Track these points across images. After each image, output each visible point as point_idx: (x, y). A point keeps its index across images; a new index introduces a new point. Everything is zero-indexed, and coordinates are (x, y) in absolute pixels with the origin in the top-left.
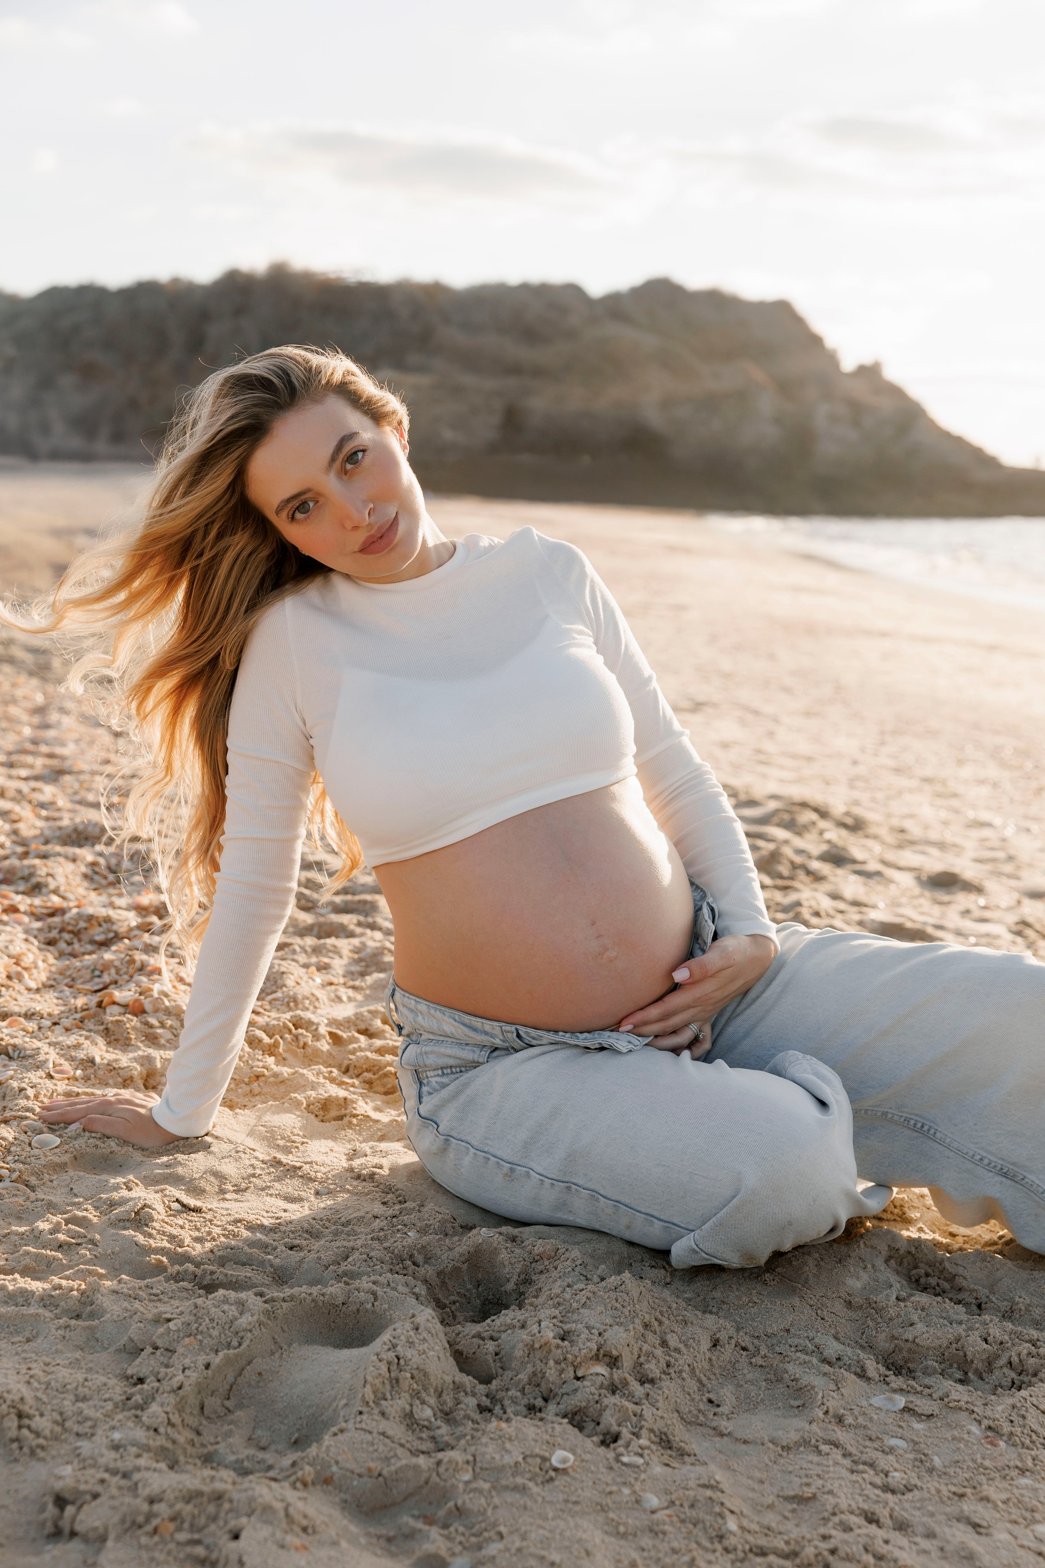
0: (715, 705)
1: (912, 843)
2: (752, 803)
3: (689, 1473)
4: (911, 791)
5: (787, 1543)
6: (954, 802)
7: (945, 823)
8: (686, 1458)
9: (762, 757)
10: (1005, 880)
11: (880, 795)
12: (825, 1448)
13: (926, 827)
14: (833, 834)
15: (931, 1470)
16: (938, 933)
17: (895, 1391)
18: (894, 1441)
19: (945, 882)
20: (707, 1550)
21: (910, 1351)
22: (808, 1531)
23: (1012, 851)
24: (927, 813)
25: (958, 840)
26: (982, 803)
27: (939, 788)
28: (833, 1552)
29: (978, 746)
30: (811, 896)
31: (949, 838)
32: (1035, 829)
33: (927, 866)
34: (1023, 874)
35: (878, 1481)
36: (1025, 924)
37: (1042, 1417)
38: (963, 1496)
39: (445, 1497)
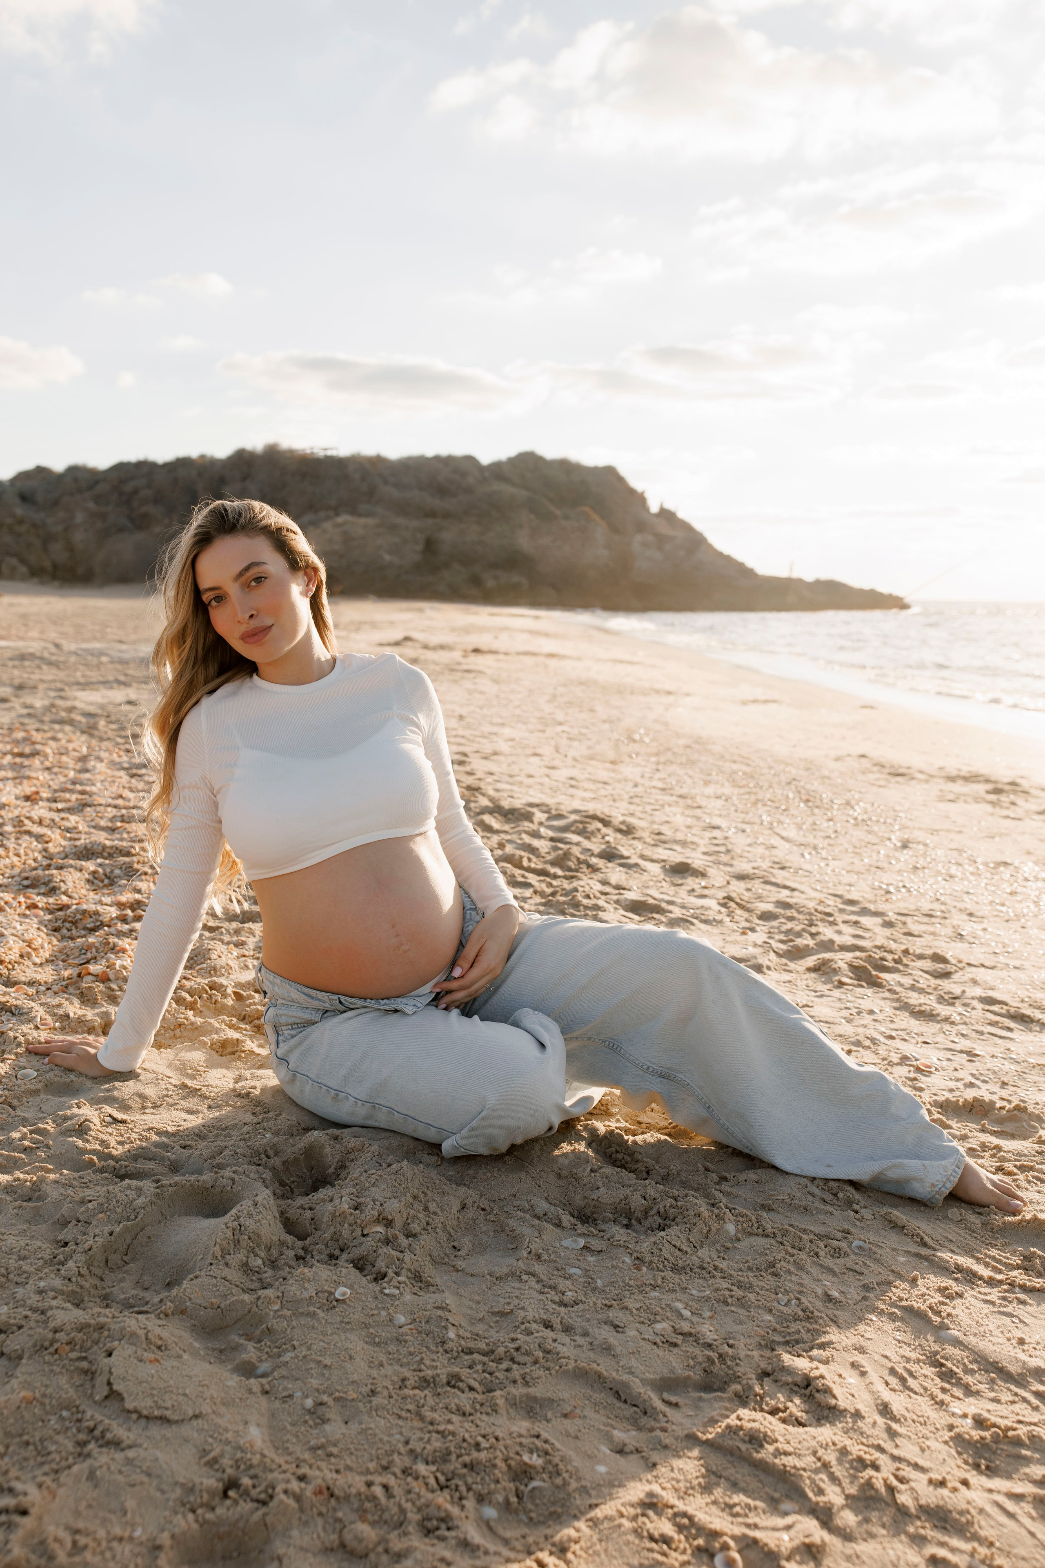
1: (664, 842)
2: (560, 816)
3: (430, 1299)
4: (670, 804)
5: (488, 1344)
6: (698, 812)
7: (689, 827)
8: (431, 1288)
10: (721, 867)
11: (648, 808)
12: (524, 1277)
13: (676, 830)
14: (612, 837)
15: (594, 1289)
16: (670, 908)
17: (579, 1235)
18: (573, 1271)
19: (681, 870)
20: (433, 1352)
21: (595, 1206)
22: (503, 1336)
23: (730, 847)
24: (679, 820)
25: (695, 839)
26: (717, 812)
27: (689, 802)
28: (517, 1349)
29: (721, 771)
30: (589, 884)
31: (690, 838)
32: (748, 830)
33: (672, 859)
34: (734, 862)
35: (557, 1299)
36: (730, 898)
37: (673, 1249)
38: (611, 1306)
39: (261, 1321)
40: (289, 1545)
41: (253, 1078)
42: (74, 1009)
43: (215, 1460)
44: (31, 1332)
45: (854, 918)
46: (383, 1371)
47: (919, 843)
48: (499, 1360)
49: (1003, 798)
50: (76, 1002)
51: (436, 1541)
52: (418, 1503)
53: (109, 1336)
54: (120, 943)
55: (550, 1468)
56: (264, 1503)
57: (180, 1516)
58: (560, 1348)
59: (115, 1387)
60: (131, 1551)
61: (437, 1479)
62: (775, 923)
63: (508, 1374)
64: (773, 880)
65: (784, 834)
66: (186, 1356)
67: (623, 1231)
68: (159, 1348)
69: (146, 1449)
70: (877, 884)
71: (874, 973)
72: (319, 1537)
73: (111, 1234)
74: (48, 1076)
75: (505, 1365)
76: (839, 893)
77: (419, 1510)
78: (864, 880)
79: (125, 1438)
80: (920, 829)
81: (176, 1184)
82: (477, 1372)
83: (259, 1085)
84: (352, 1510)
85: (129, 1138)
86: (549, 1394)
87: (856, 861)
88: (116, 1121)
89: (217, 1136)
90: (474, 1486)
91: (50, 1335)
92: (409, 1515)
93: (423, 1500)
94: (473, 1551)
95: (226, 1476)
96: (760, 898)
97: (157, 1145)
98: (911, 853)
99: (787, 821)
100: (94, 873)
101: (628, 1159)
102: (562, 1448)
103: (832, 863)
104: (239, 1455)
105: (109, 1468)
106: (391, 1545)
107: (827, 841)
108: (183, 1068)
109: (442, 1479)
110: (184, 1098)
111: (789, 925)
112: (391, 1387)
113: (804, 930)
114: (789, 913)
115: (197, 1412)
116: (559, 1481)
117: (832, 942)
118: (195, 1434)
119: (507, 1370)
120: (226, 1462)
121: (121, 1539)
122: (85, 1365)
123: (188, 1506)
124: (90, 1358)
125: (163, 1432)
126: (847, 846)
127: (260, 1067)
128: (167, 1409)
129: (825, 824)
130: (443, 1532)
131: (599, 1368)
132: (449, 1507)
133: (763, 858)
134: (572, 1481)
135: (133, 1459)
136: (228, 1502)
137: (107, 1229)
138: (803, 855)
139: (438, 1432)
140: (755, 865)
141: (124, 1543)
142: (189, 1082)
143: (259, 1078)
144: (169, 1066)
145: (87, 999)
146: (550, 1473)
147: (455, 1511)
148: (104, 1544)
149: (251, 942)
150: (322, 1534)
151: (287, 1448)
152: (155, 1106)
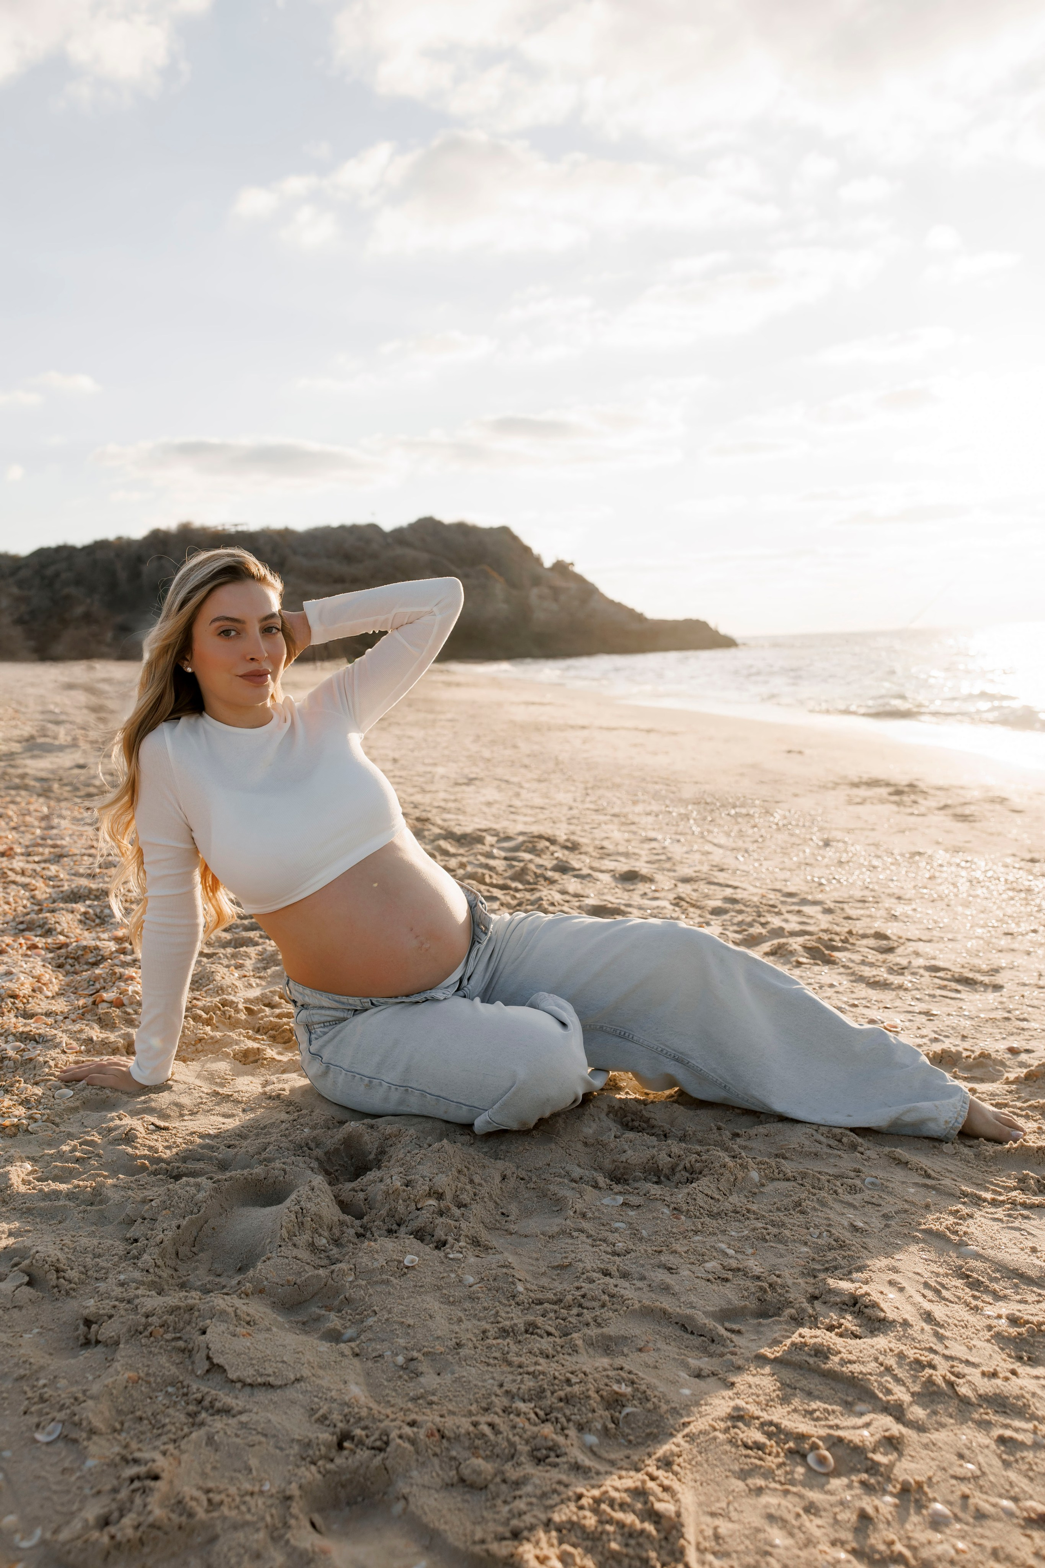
0: (482, 780)
1: (609, 855)
2: (508, 838)
3: (492, 1259)
4: (606, 823)
5: (555, 1295)
6: (633, 828)
7: (628, 841)
8: (490, 1251)
9: (513, 810)
10: (666, 873)
11: (587, 827)
12: (575, 1234)
13: (617, 845)
14: (560, 854)
15: (641, 1239)
16: (629, 909)
17: (616, 1194)
18: (618, 1225)
19: (630, 877)
20: (505, 1305)
21: (624, 1168)
22: (565, 1286)
23: (670, 855)
24: (617, 835)
25: (636, 851)
26: (650, 827)
27: (623, 819)
28: (583, 1296)
29: (645, 792)
30: (548, 893)
31: (631, 850)
32: (682, 840)
33: (619, 869)
34: (677, 868)
35: (609, 1249)
36: (680, 898)
37: (706, 1198)
38: (660, 1252)
39: (337, 1293)
40: (412, 1485)
41: (279, 1081)
42: (96, 1033)
43: (325, 1417)
44: (124, 1320)
45: (796, 908)
46: (463, 1326)
47: (838, 841)
48: (569, 1307)
49: (905, 798)
50: (96, 1027)
51: (549, 1468)
52: (525, 1436)
53: (199, 1316)
54: (127, 972)
55: (639, 1395)
56: (380, 1450)
57: (303, 1469)
58: (623, 1292)
59: (215, 1361)
60: (264, 1503)
61: (536, 1414)
62: (726, 917)
63: (580, 1318)
64: (716, 881)
65: (716, 841)
66: (274, 1329)
67: (656, 1186)
68: (248, 1323)
69: (257, 1413)
70: (809, 878)
71: (826, 952)
72: (438, 1475)
73: (179, 1227)
74: (84, 1094)
75: (575, 1311)
76: (778, 887)
77: (527, 1442)
78: (797, 875)
79: (234, 1405)
80: (836, 829)
81: (231, 1178)
82: (550, 1319)
83: (286, 1086)
84: (464, 1448)
85: (175, 1143)
86: (622, 1332)
87: (786, 860)
88: (159, 1128)
89: (257, 1135)
90: (573, 1417)
91: (143, 1320)
92: (519, 1447)
93: (529, 1433)
94: (585, 1473)
95: (338, 1430)
96: (707, 896)
97: (203, 1147)
98: (833, 850)
99: (716, 830)
100: (85, 913)
101: (645, 1125)
102: (647, 1377)
103: (764, 863)
104: (346, 1410)
105: (225, 1433)
106: (508, 1475)
107: (755, 845)
108: (211, 1078)
109: (541, 1413)
110: (218, 1104)
111: (740, 918)
112: (474, 1339)
113: (754, 920)
114: (738, 907)
115: (298, 1376)
116: (649, 1405)
117: (782, 929)
118: (301, 1396)
119: (578, 1315)
120: (336, 1417)
121: (252, 1494)
122: (181, 1344)
123: (308, 1459)
124: (185, 1337)
125: (269, 1397)
126: (773, 847)
127: (284, 1072)
128: (269, 1375)
129: (750, 831)
130: (553, 1459)
131: (663, 1306)
132: (554, 1436)
133: (701, 863)
134: (662, 1404)
135: (247, 1423)
136: (346, 1452)
137: (174, 1223)
138: (737, 858)
139: (528, 1373)
140: (696, 869)
141: (255, 1497)
142: (220, 1090)
143: (286, 1081)
144: (198, 1076)
145: (105, 1023)
146: (640, 1399)
147: (561, 1439)
148: (238, 1499)
149: (249, 964)
150: (440, 1473)
151: (389, 1402)
152: (192, 1113)
